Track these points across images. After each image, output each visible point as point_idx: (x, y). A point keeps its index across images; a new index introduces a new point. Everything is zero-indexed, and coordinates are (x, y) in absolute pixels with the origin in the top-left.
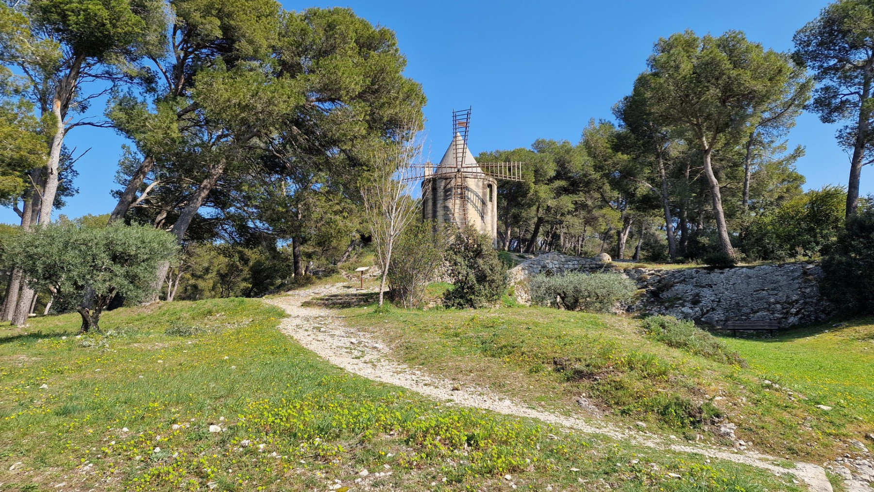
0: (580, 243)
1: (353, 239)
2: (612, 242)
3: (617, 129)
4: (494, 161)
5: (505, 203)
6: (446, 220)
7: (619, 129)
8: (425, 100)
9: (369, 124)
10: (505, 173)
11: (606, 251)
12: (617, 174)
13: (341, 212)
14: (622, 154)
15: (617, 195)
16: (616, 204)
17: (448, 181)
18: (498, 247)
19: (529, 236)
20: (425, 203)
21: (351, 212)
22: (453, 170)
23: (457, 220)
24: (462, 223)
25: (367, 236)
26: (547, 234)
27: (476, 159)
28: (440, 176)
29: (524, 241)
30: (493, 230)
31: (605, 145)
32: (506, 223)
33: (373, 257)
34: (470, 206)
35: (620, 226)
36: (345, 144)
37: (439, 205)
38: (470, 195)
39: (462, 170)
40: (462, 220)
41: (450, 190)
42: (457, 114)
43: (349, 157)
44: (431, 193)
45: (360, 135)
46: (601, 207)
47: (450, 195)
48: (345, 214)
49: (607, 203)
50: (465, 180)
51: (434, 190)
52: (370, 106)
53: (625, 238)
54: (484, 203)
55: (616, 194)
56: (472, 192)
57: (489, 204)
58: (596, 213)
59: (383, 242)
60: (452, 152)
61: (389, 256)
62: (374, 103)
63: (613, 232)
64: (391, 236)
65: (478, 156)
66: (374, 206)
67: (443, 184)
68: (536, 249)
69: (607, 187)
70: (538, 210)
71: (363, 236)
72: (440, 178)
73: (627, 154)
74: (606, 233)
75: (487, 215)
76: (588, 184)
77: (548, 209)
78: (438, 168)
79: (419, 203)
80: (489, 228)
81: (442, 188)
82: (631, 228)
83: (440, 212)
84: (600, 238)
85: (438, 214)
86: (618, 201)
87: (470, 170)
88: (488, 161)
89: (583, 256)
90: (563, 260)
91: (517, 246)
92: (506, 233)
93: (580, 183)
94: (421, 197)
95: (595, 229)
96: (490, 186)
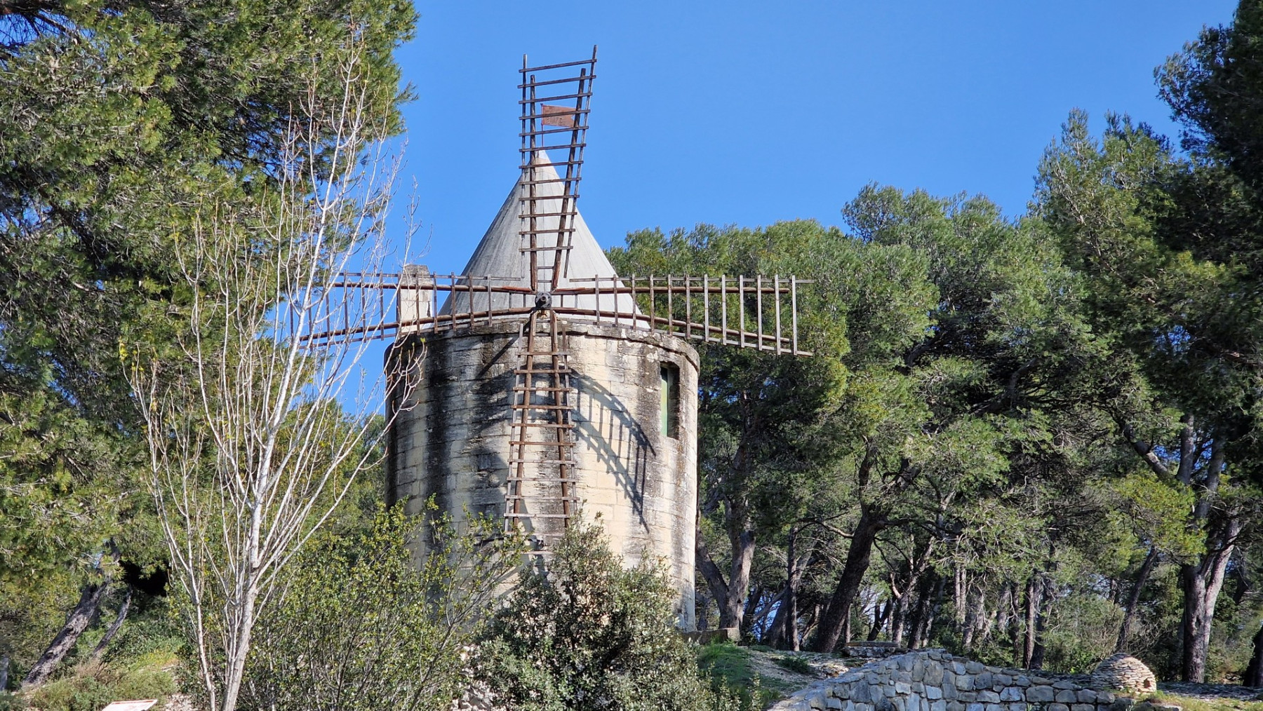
0: (1033, 611)
1: (93, 579)
2: (1159, 612)
3: (1179, 156)
4: (688, 269)
5: (731, 444)
6: (487, 505)
7: (1186, 157)
8: (408, 16)
9: (176, 111)
10: (733, 322)
11: (1136, 648)
12: (1179, 340)
13: (47, 467)
14: (1197, 258)
15: (1177, 425)
16: (1175, 458)
17: (496, 347)
18: (702, 623)
19: (825, 585)
20: (397, 434)
21: (85, 467)
22: (518, 302)
23: (532, 509)
24: (551, 525)
25: (149, 570)
26: (900, 573)
27: (613, 258)
28: (461, 325)
29: (808, 599)
30: (679, 553)
31: (1130, 220)
32: (733, 526)
33: (174, 661)
34: (585, 455)
35: (1195, 546)
36: (74, 185)
37: (455, 447)
38: (590, 408)
39: (556, 302)
40: (550, 509)
41: (503, 383)
42: (540, 76)
43: (86, 238)
44: (424, 394)
45: (140, 152)
46: (1117, 471)
47: (504, 403)
48: (63, 477)
49: (1142, 451)
50: (565, 345)
51: (439, 381)
52: (184, 34)
53: (1211, 596)
54: (644, 442)
55: (1172, 419)
56: (598, 393)
57: (666, 447)
58: (1097, 491)
59: (215, 598)
60: (515, 226)
61: (239, 655)
62: (197, 23)
63: (1164, 570)
64: (251, 570)
65: (625, 247)
66: (185, 443)
67: (474, 358)
68: (857, 634)
69: (1140, 391)
70: (864, 475)
71: (131, 571)
72: (463, 335)
73: (1217, 260)
74: (1139, 576)
75: (655, 491)
76: (1062, 375)
77: (906, 472)
78: (458, 291)
79: (372, 433)
80: (665, 547)
81: (471, 373)
82: (1235, 556)
83: (462, 477)
84: (1115, 596)
85: (451, 482)
86: (1183, 449)
87: (587, 302)
88: (662, 270)
89: (1045, 666)
90: (964, 681)
91: (777, 622)
92: (735, 569)
93: (1034, 369)
94: (380, 410)
95: (1092, 555)
96: (670, 372)
